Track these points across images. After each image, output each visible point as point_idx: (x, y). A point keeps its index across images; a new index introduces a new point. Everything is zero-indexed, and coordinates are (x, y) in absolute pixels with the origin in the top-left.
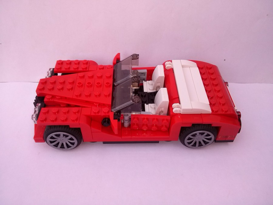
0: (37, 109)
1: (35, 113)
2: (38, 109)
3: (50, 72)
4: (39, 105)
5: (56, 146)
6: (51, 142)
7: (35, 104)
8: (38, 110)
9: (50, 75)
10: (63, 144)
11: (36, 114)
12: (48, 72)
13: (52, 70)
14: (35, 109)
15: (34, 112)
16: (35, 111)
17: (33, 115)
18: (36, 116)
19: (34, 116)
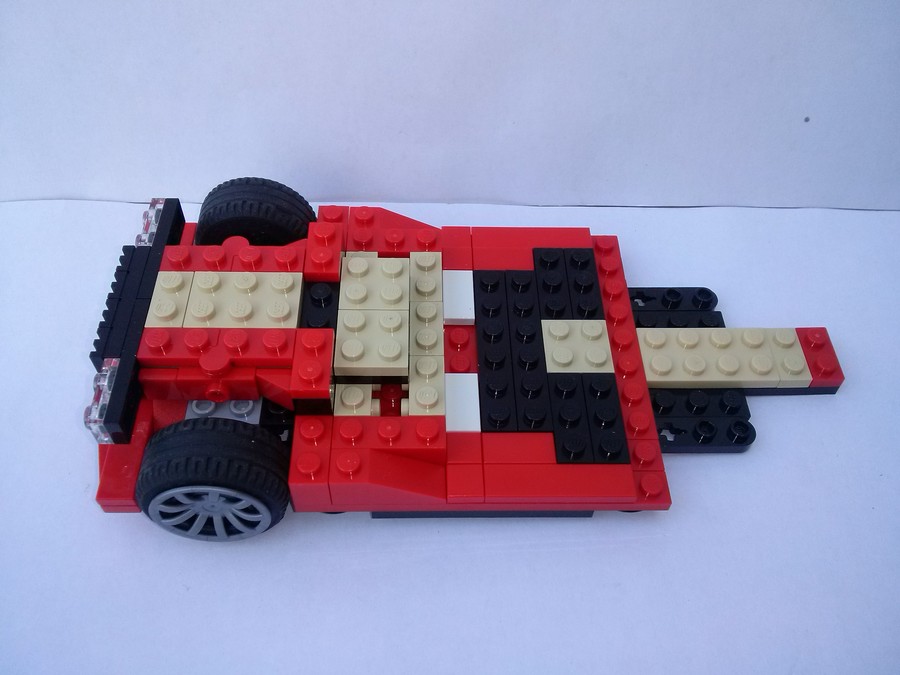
0: (105, 383)
1: (97, 398)
2: (110, 382)
3: (152, 214)
4: (115, 362)
5: (185, 527)
6: (165, 515)
7: (97, 358)
8: (109, 387)
9: (153, 229)
10: (210, 522)
11: (104, 405)
12: (146, 215)
13: (160, 206)
14: (97, 379)
15: (92, 394)
16: (99, 392)
17: (88, 411)
18: (101, 415)
19: (95, 415)
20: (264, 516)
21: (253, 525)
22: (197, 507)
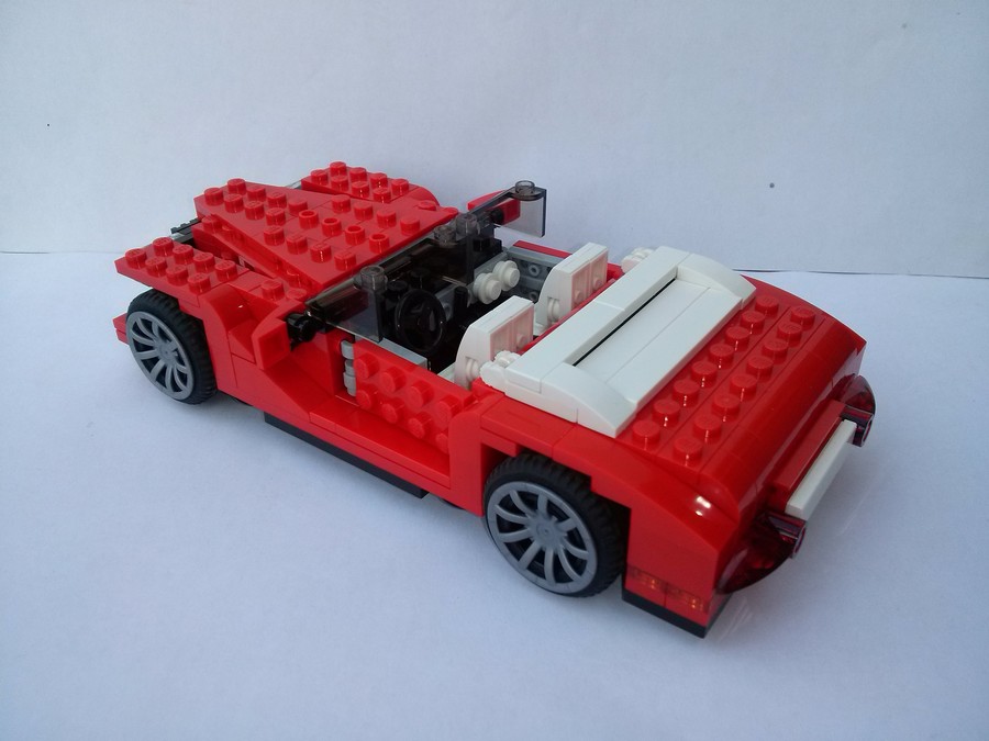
6: (136, 328)
10: (155, 360)
20: (187, 390)
21: (176, 388)
22: (157, 342)
